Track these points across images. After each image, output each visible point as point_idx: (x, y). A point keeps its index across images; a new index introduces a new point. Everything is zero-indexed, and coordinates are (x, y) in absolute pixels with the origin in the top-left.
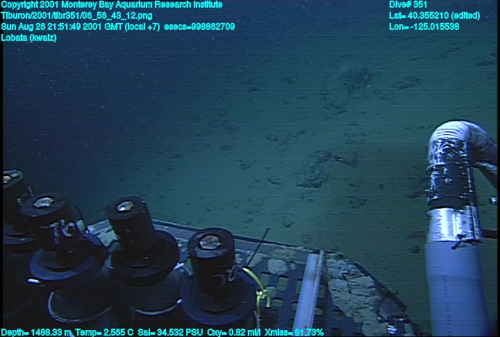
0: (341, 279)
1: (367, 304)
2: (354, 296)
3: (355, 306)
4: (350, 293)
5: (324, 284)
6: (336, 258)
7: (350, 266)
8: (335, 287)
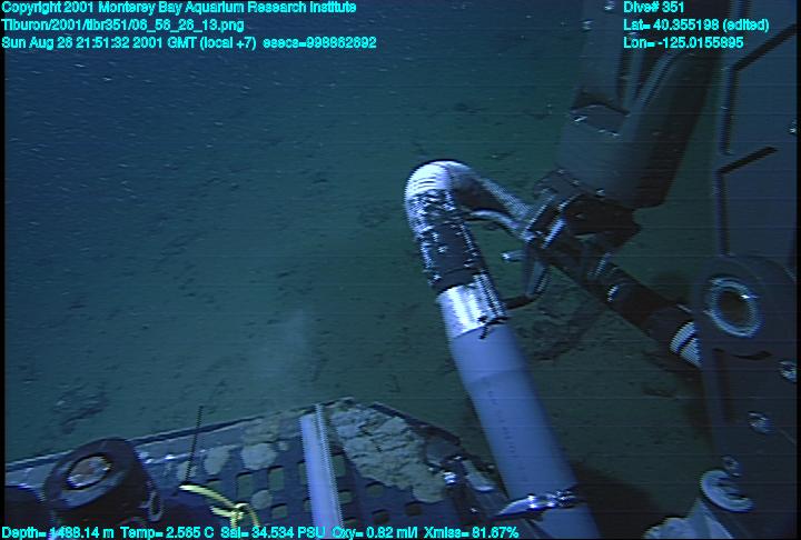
0: (359, 436)
1: (407, 457)
2: (388, 453)
3: (393, 466)
4: (379, 450)
5: (339, 454)
6: (342, 408)
7: (367, 412)
8: (357, 450)
